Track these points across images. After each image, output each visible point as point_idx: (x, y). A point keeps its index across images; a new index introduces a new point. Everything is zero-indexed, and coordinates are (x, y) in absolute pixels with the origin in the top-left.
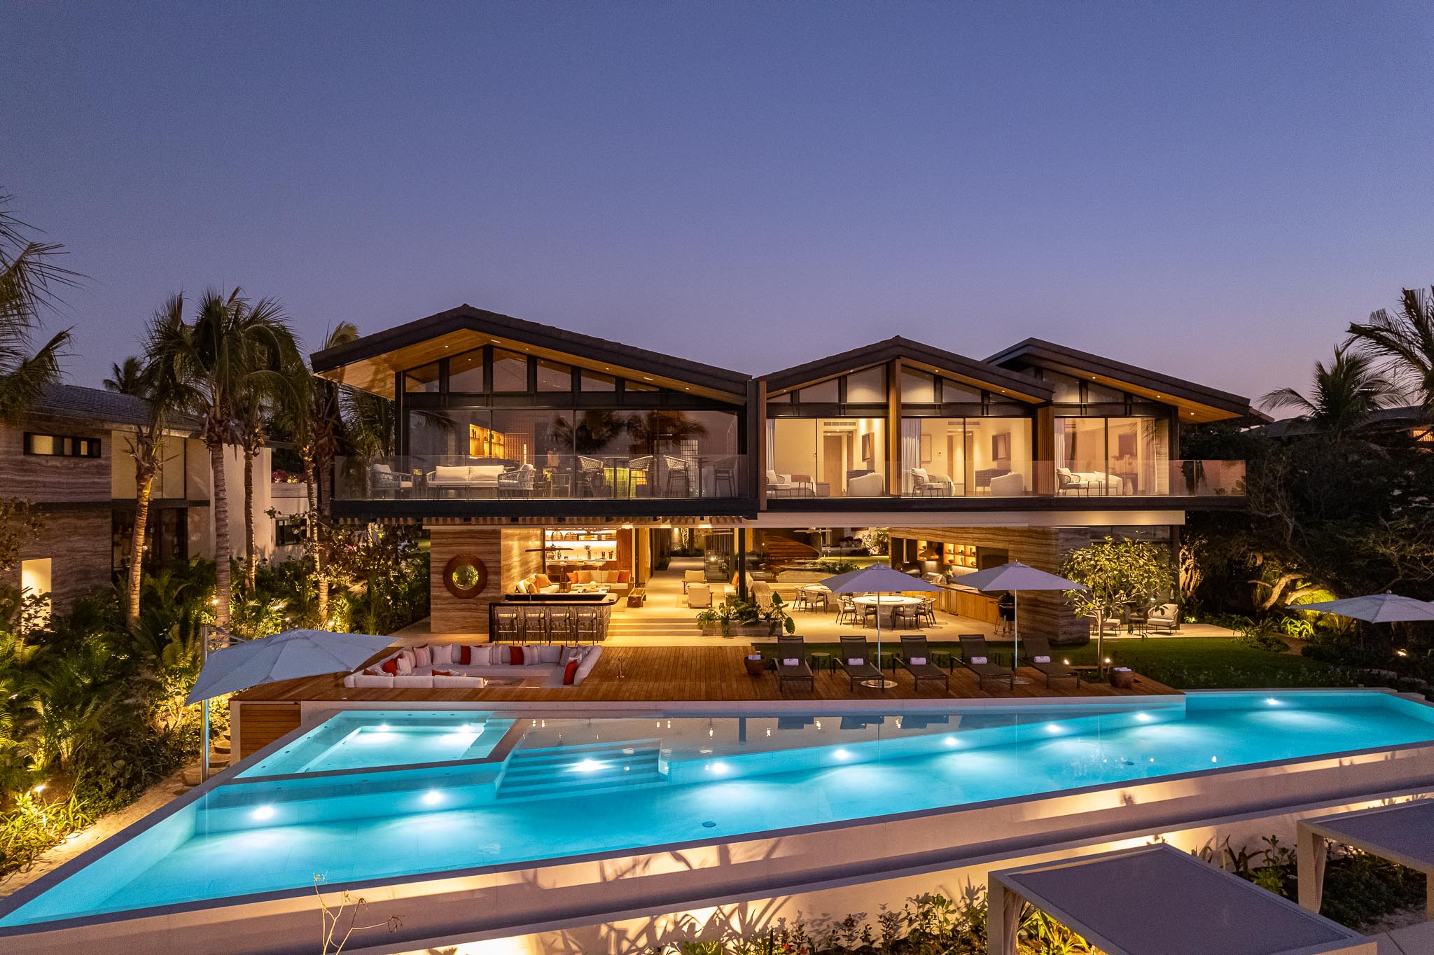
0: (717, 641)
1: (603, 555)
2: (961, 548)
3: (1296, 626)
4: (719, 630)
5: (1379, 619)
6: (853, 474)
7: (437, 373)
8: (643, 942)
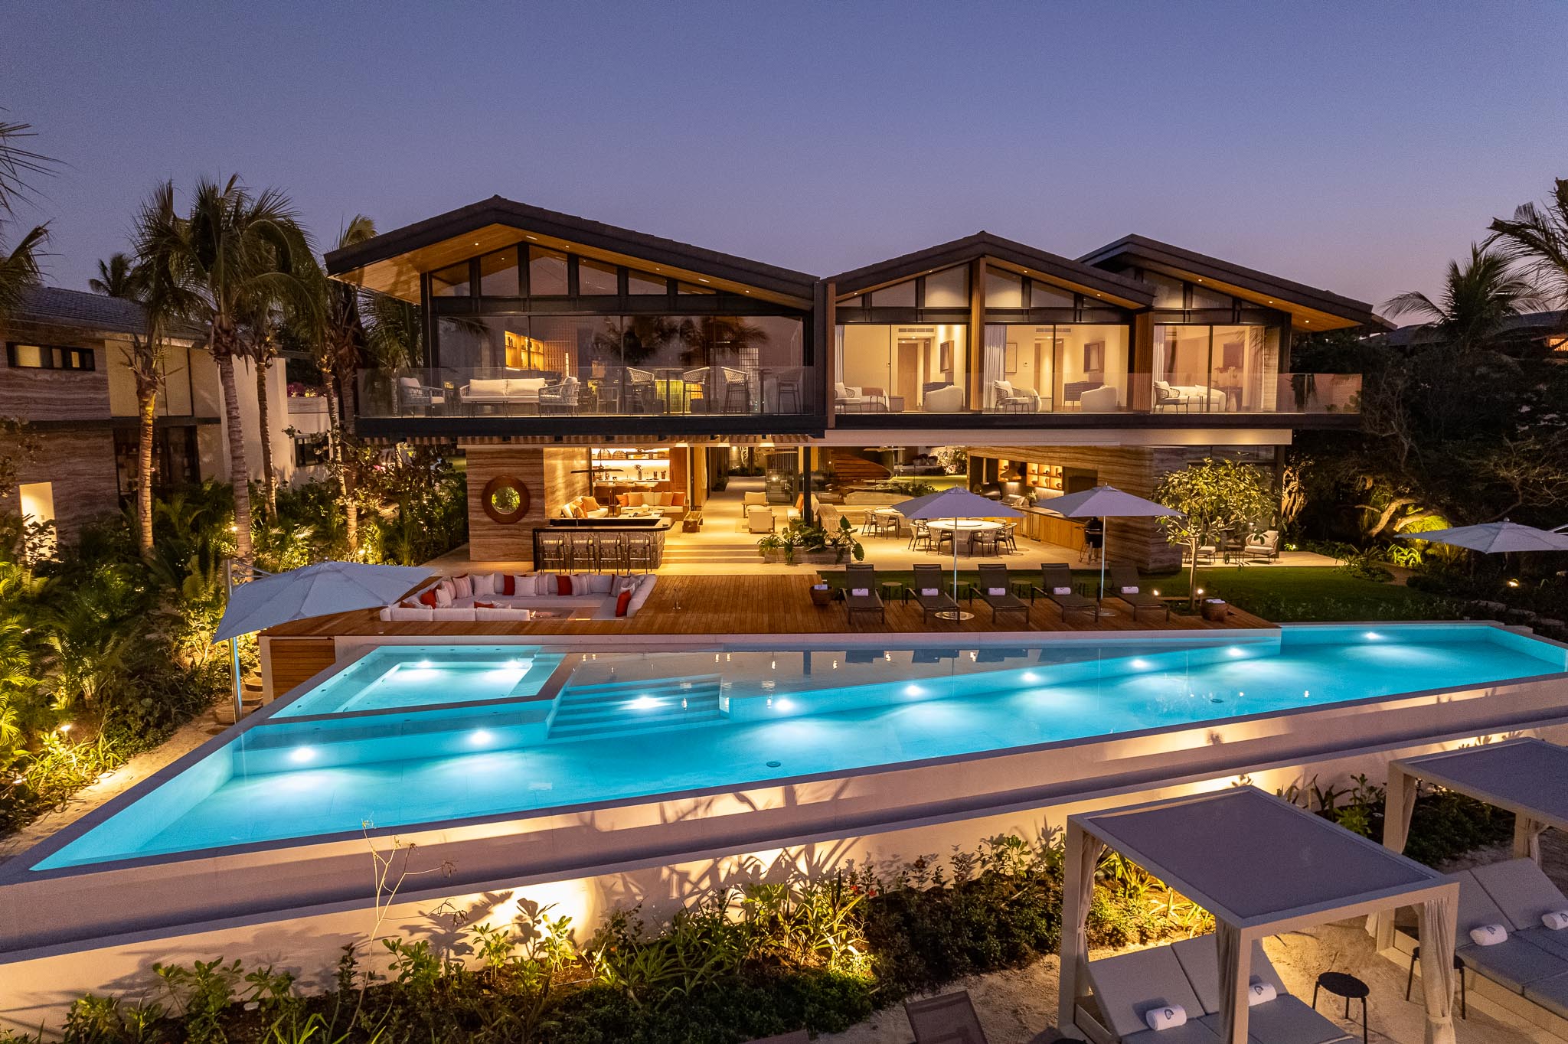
0: (780, 569)
1: (655, 475)
2: (1046, 468)
3: (1403, 555)
4: (782, 557)
5: (1493, 550)
6: (929, 387)
7: (468, 273)
8: (706, 883)
